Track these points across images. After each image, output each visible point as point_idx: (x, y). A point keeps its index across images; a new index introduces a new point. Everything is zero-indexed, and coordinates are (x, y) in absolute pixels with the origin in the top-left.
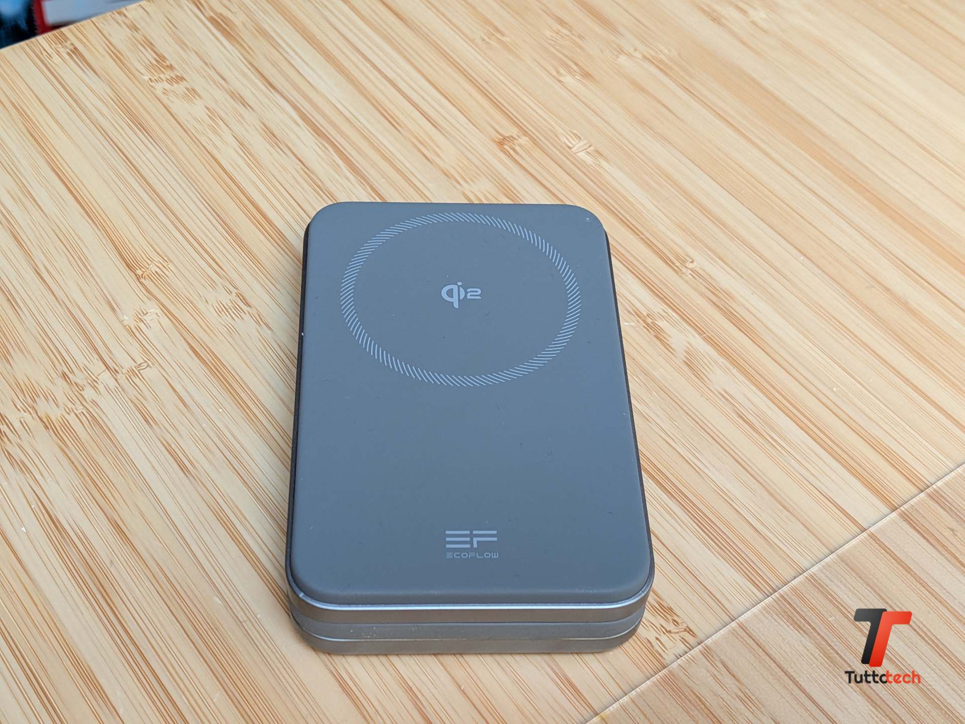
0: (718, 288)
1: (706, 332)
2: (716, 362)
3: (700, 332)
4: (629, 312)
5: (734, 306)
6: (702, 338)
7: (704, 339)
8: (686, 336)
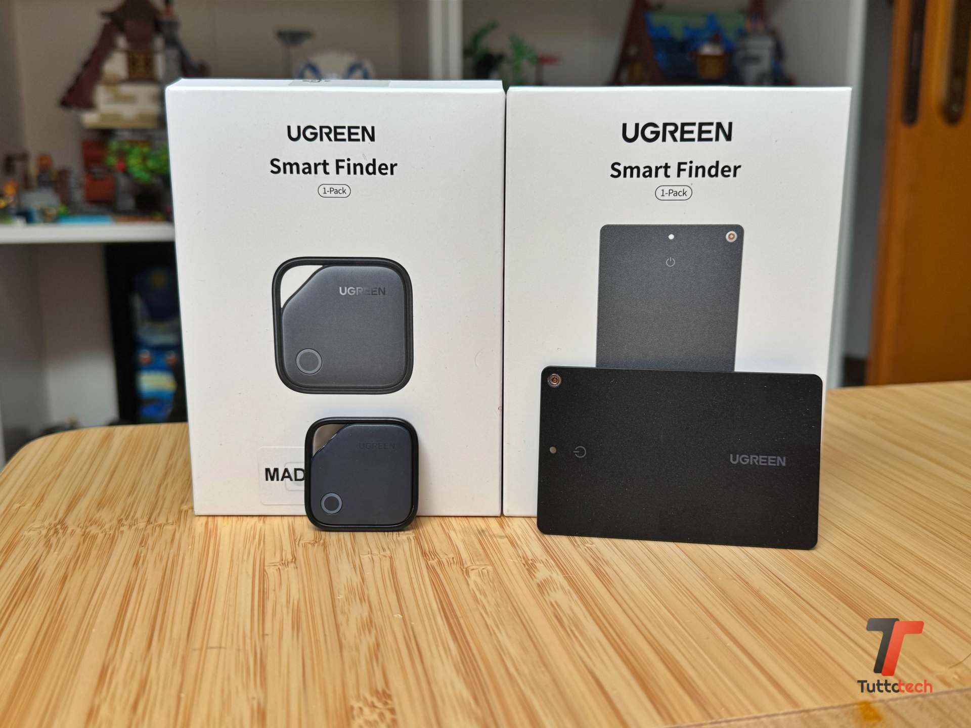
0: (601, 559)
1: (569, 573)
2: (562, 588)
3: (564, 572)
4: (519, 556)
5: (606, 568)
6: (564, 577)
7: (565, 577)
8: (552, 573)
